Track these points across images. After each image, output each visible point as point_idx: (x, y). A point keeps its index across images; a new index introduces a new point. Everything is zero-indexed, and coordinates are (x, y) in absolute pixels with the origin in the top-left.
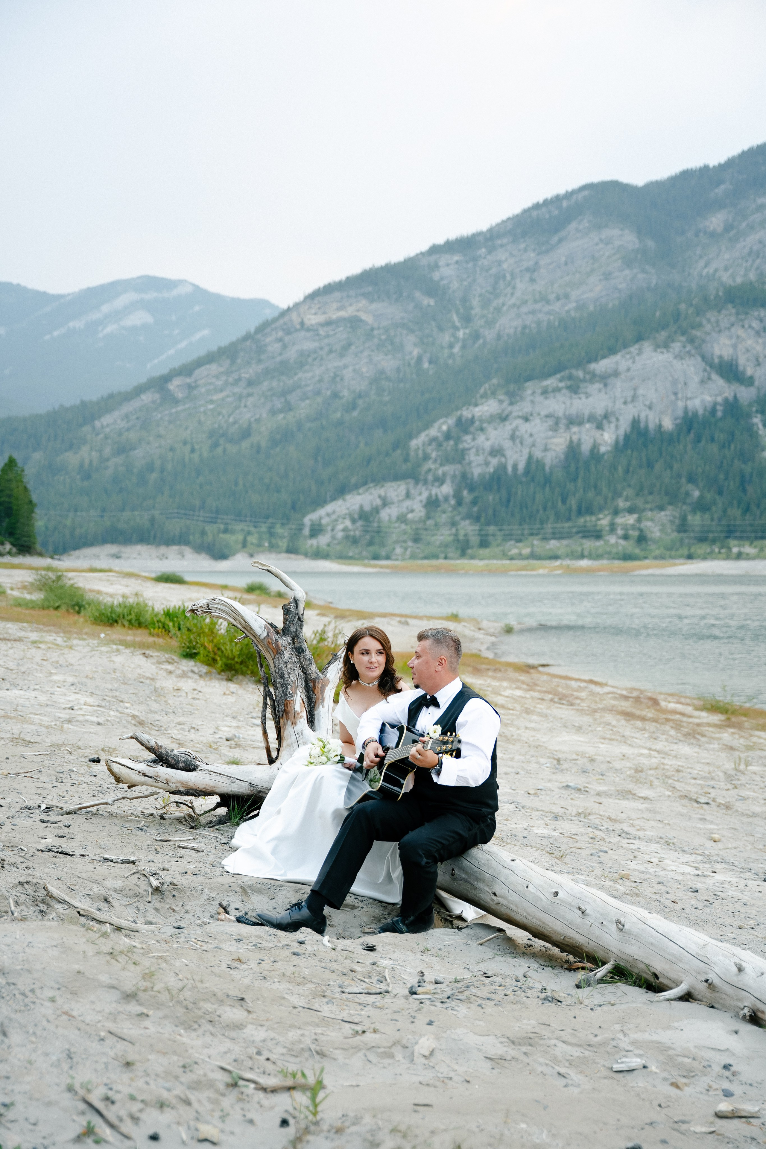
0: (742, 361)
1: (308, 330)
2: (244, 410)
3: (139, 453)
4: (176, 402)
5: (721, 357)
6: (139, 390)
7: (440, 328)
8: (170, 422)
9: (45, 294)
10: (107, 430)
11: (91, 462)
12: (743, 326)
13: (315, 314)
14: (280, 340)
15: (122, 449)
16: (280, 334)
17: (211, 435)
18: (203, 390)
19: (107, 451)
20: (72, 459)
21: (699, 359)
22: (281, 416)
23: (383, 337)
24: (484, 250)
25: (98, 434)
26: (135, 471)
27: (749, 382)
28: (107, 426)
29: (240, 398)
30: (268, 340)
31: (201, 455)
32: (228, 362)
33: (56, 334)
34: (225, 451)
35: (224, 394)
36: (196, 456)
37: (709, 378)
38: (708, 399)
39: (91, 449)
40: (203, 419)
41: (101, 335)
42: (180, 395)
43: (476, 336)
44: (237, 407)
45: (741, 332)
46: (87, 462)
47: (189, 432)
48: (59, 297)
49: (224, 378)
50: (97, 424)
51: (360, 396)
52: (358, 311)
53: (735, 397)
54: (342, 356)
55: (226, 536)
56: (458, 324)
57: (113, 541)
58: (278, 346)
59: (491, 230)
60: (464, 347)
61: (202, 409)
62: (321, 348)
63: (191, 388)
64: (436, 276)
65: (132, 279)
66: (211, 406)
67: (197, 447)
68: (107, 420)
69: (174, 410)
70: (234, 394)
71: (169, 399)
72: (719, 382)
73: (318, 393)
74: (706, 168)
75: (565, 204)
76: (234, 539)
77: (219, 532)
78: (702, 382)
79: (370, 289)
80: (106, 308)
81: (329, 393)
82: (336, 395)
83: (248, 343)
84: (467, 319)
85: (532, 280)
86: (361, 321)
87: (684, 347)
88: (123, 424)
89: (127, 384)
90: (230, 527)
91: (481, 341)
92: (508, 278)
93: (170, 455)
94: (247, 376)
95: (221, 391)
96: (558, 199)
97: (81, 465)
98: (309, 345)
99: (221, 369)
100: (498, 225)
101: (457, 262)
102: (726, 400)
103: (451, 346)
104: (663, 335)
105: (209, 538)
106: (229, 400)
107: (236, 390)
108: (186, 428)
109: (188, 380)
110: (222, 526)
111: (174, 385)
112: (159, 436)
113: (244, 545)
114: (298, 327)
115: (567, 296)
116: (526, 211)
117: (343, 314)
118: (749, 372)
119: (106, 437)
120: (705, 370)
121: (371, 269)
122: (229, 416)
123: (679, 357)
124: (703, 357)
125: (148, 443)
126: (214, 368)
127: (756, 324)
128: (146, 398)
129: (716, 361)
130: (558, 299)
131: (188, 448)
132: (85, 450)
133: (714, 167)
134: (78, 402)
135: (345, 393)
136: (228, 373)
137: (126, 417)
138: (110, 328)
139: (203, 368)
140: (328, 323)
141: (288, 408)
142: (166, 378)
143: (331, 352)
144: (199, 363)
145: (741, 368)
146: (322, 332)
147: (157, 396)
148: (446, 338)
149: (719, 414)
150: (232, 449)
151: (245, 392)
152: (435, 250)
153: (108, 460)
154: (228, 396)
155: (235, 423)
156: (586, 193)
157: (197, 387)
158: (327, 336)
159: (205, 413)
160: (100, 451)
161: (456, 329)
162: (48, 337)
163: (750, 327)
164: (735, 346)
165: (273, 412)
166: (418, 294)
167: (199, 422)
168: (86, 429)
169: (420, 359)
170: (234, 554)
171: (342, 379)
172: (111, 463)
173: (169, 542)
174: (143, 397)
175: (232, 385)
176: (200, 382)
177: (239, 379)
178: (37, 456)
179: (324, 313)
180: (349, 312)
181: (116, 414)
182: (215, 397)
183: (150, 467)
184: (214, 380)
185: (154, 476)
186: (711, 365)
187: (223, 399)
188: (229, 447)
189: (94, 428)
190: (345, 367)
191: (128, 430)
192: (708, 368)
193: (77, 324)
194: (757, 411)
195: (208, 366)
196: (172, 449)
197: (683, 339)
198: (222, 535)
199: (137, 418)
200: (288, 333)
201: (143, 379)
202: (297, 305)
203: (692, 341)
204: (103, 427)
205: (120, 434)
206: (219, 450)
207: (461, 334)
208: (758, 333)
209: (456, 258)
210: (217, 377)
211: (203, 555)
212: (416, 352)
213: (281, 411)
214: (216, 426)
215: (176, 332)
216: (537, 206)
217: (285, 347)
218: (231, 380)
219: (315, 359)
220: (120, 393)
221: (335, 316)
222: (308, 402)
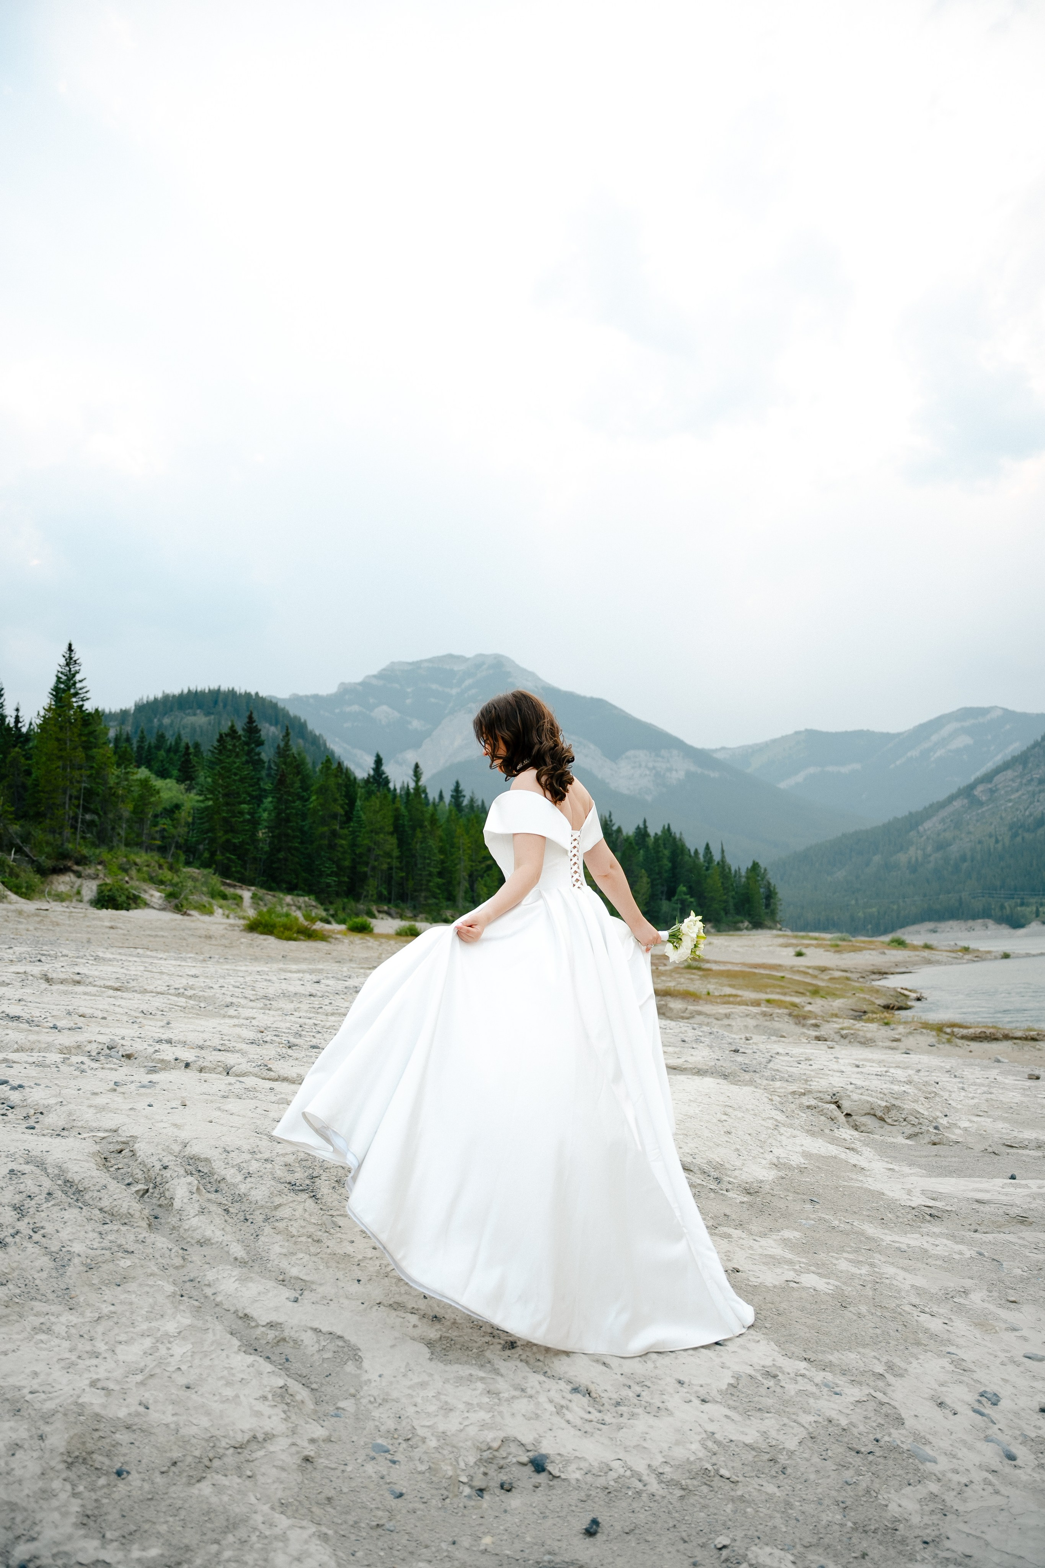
2: (1036, 804)
3: (954, 848)
4: (981, 804)
6: (951, 799)
8: (977, 821)
9: (888, 734)
10: (929, 832)
11: (917, 859)
15: (941, 846)
17: (1011, 829)
18: (1003, 792)
19: (929, 849)
20: (902, 858)
25: (922, 836)
26: (952, 862)
28: (929, 829)
29: (1034, 795)
31: (1004, 845)
32: (1021, 767)
33: (898, 763)
34: (1023, 838)
35: (1020, 793)
36: (999, 846)
39: (917, 849)
40: (1004, 815)
41: (932, 759)
42: (984, 798)
44: (1031, 803)
46: (914, 859)
47: (993, 826)
48: (899, 734)
49: (1019, 780)
50: (921, 828)
55: (1023, 908)
57: (930, 919)
61: (1003, 808)
63: (992, 791)
65: (953, 712)
66: (1010, 804)
67: (1000, 838)
68: (928, 825)
69: (980, 811)
70: (1028, 792)
71: (975, 802)
76: (1028, 910)
77: (1016, 906)
80: (935, 738)
83: (1036, 750)
88: (940, 827)
89: (942, 796)
90: (1025, 901)
93: (979, 847)
94: (1038, 776)
95: (1017, 791)
97: (909, 862)
99: (1016, 774)
105: (1008, 911)
106: (1024, 797)
107: (1030, 788)
108: (991, 824)
109: (990, 786)
110: (1019, 901)
111: (978, 792)
112: (969, 833)
113: (1037, 914)
119: (928, 838)
122: (1025, 810)
125: (961, 839)
126: (1009, 774)
128: (957, 804)
131: (993, 840)
132: (912, 851)
134: (907, 814)
136: (1022, 776)
137: (943, 821)
138: (940, 753)
139: (1001, 774)
142: (972, 787)
144: (998, 771)
147: (966, 801)
150: (1029, 836)
151: (1037, 789)
153: (930, 856)
154: (1023, 794)
155: (1031, 815)
157: (997, 790)
159: (1005, 810)
160: (924, 850)
162: (892, 766)
167: (1001, 818)
168: (913, 834)
170: (1030, 923)
172: (932, 859)
173: (974, 916)
174: (955, 803)
175: (1026, 785)
176: (999, 786)
177: (1032, 780)
178: (877, 858)
181: (935, 819)
182: (1013, 797)
183: (963, 859)
184: (1010, 783)
185: (965, 866)
187: (1019, 798)
188: (1026, 835)
189: (918, 832)
191: (945, 830)
193: (914, 753)
195: (1004, 773)
196: (980, 842)
198: (1019, 908)
199: (951, 821)
201: (954, 790)
204: (925, 830)
205: (939, 835)
206: (1019, 839)
210: (1013, 780)
211: (1004, 925)
214: (1015, 819)
215: (993, 748)
218: (1024, 781)
220: (938, 802)
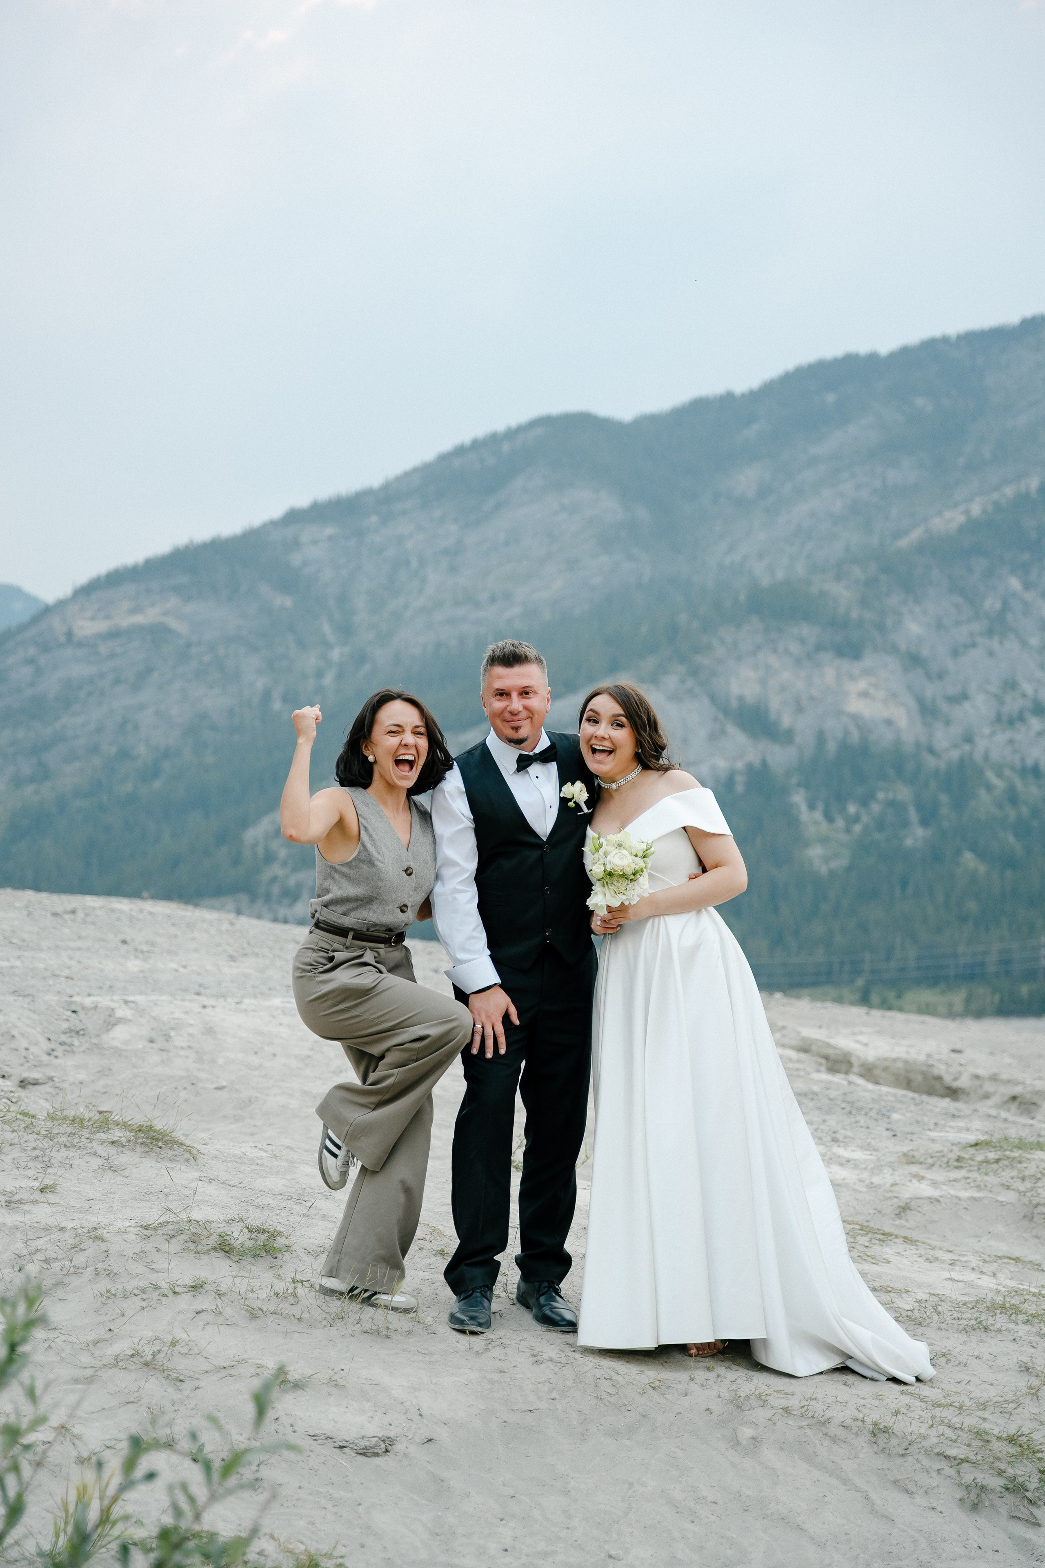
0: (775, 704)
1: (80, 645)
5: (741, 699)
7: (302, 645)
12: (775, 651)
13: (93, 618)
14: (31, 661)
16: (32, 651)
21: (706, 701)
22: (30, 789)
23: (207, 658)
24: (374, 519)
27: (786, 737)
30: (10, 661)
37: (723, 732)
38: (722, 764)
43: (360, 658)
45: (773, 661)
51: (167, 754)
52: (165, 614)
53: (764, 763)
54: (136, 688)
56: (331, 637)
58: (27, 671)
59: (386, 487)
60: (340, 676)
62: (102, 676)
64: (296, 559)
72: (737, 738)
73: (95, 750)
74: (729, 396)
75: (506, 447)
78: (712, 737)
79: (184, 579)
81: (113, 750)
82: (124, 754)
84: (346, 631)
85: (453, 569)
86: (169, 631)
87: (683, 682)
91: (367, 667)
92: (414, 564)
96: (493, 441)
98: (79, 671)
100: (398, 479)
101: (330, 538)
102: (750, 767)
103: (319, 674)
104: (650, 663)
114: (62, 639)
115: (507, 596)
116: (444, 458)
117: (139, 619)
118: (786, 721)
120: (715, 719)
121: (187, 547)
123: (674, 697)
124: (713, 699)
127: (795, 648)
129: (734, 704)
130: (493, 599)
133: (743, 395)
135: (142, 750)
140: (114, 634)
141: (43, 774)
143: (117, 682)
145: (773, 716)
146: (104, 649)
148: (311, 661)
149: (740, 788)
152: (293, 517)
156: (539, 431)
158: (112, 656)
161: (327, 645)
163: (787, 652)
164: (763, 682)
165: (17, 782)
166: (265, 589)
169: (267, 696)
171: (136, 727)
179: (108, 617)
180: (149, 616)
186: (726, 712)
190: (142, 707)
192: (721, 716)
194: (799, 785)
197: (682, 669)
200: (45, 649)
202: (61, 604)
203: (694, 672)
207: (336, 654)
208: (798, 662)
209: (329, 531)
212: (261, 683)
213: (31, 780)
216: (460, 451)
217: (39, 672)
219: (90, 694)
221: (126, 621)
222: (77, 764)
